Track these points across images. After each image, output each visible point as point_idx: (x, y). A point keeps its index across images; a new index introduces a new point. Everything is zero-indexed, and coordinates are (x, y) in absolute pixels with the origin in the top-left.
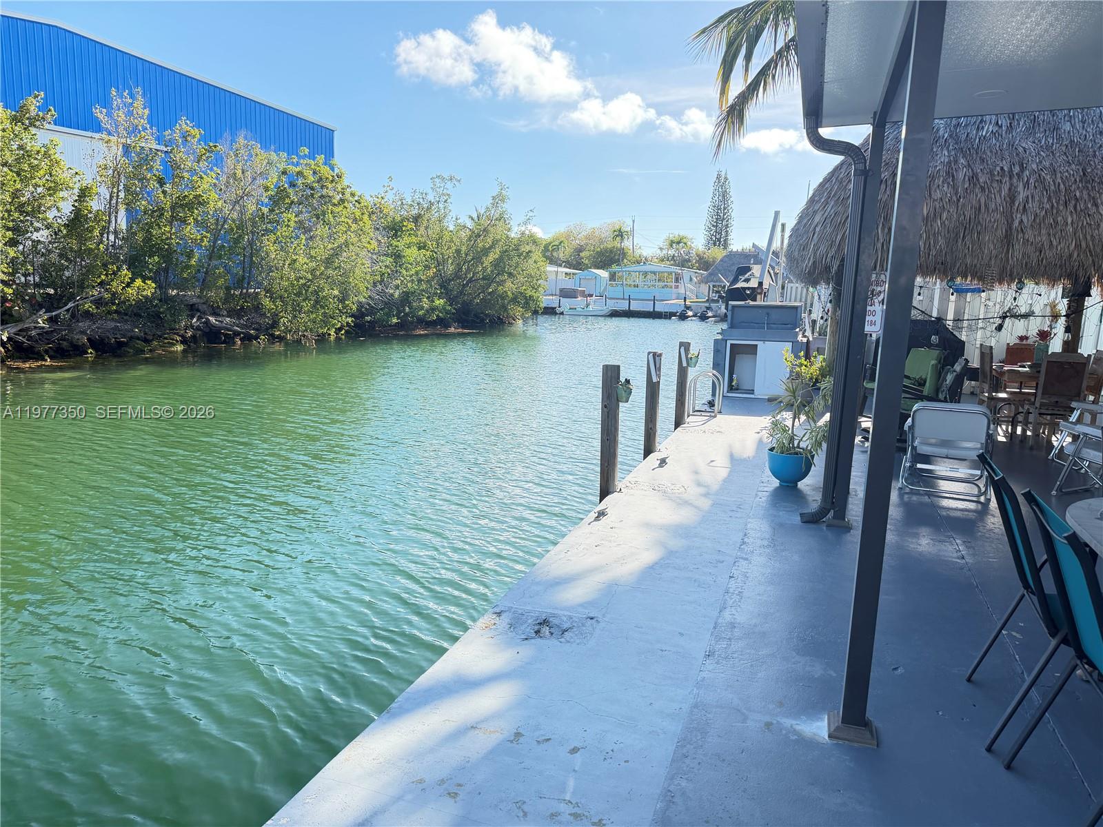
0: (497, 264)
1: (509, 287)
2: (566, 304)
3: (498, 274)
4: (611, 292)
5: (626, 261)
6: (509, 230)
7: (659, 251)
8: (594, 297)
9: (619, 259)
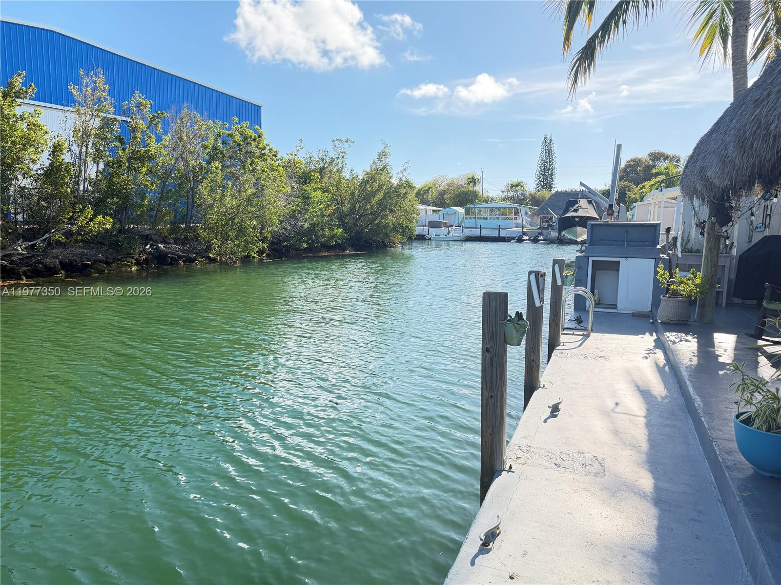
0: (381, 203)
1: (391, 219)
2: (433, 232)
3: (382, 210)
4: (467, 223)
5: (477, 201)
6: (391, 177)
7: (501, 194)
8: (454, 227)
9: (472, 199)
